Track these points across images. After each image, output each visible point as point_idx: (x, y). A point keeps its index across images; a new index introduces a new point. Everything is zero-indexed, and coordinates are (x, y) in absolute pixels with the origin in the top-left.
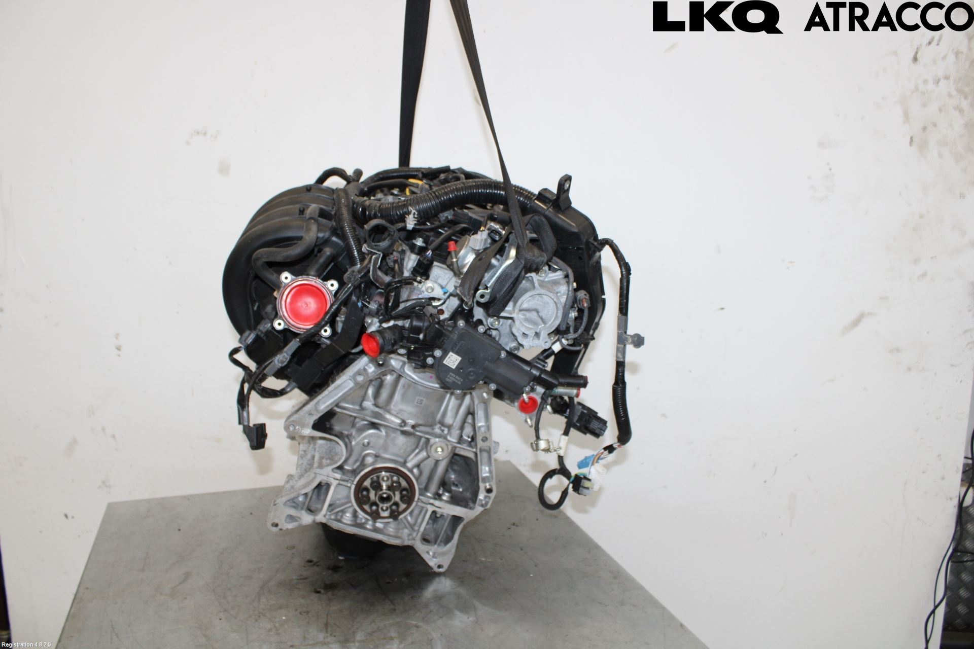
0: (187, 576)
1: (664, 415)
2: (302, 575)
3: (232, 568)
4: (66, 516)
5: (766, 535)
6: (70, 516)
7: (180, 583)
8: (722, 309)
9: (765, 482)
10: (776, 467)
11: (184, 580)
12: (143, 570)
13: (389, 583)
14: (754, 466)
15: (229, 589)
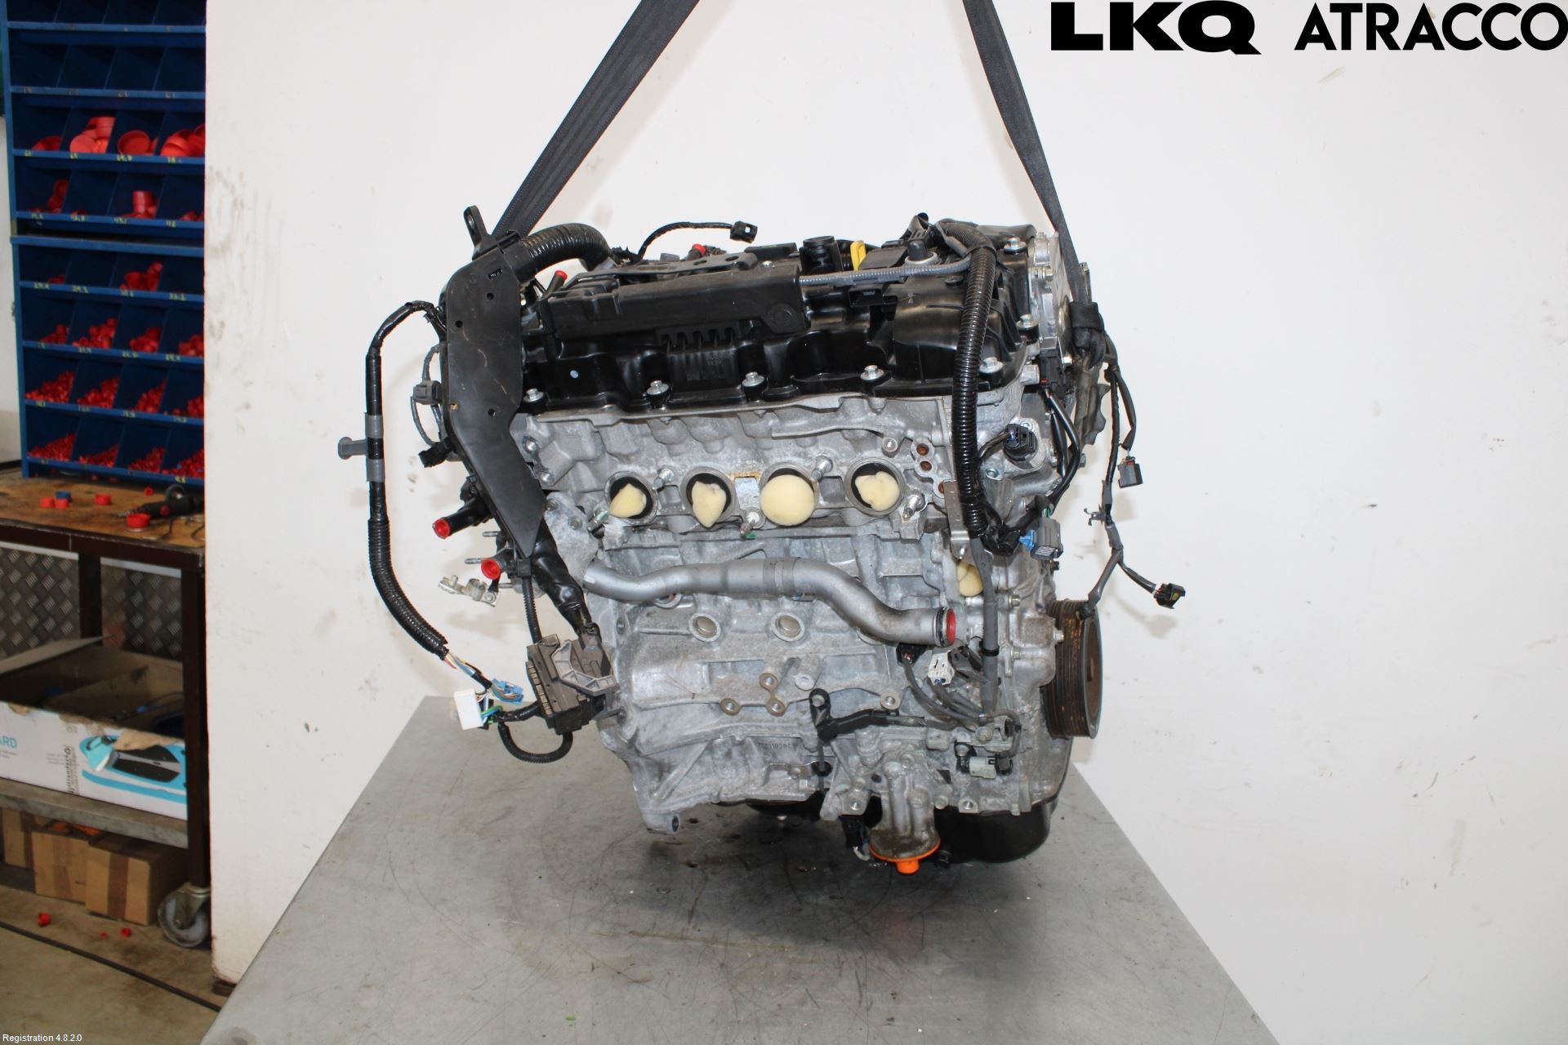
0: (509, 811)
1: (1257, 669)
2: (674, 839)
3: (575, 812)
4: (307, 727)
5: (1407, 883)
6: (312, 728)
7: (497, 820)
8: (1373, 506)
9: (1415, 796)
10: (1437, 774)
11: (504, 817)
12: (449, 794)
13: (803, 871)
14: (1400, 767)
15: (564, 840)
